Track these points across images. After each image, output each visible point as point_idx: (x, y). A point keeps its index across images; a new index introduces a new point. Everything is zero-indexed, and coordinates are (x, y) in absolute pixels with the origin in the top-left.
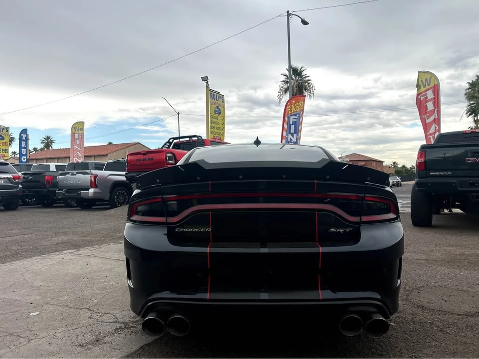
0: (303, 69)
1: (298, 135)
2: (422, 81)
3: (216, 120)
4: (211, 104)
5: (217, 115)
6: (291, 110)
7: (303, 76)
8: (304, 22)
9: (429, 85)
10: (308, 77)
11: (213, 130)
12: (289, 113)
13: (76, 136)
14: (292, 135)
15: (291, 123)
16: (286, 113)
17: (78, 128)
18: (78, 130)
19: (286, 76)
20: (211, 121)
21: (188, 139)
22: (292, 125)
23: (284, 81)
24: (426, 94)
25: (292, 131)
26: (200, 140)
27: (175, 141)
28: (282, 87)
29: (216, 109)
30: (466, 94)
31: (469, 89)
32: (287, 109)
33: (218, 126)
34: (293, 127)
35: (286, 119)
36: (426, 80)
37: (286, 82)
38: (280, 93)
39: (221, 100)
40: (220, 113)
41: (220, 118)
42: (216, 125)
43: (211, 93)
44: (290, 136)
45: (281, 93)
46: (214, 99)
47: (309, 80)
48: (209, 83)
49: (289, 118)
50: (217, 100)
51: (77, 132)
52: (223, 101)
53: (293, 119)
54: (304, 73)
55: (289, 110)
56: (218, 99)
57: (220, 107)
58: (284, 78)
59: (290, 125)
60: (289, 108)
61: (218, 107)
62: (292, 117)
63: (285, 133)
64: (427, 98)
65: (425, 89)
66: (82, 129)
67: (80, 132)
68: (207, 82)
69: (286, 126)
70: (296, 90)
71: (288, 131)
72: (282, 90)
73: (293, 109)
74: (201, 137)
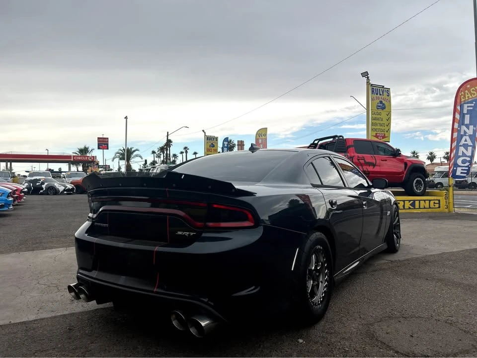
1: (475, 127)
3: (379, 116)
4: (372, 100)
5: (380, 111)
6: (465, 96)
11: (375, 127)
12: (462, 100)
13: (260, 141)
14: (467, 126)
15: (465, 112)
16: (458, 101)
17: (262, 134)
18: (262, 136)
20: (372, 117)
21: (331, 139)
22: (467, 114)
25: (467, 122)
26: (341, 139)
27: (320, 142)
29: (379, 105)
32: (459, 97)
33: (381, 122)
34: (467, 117)
35: (459, 108)
39: (385, 93)
40: (384, 108)
41: (384, 113)
42: (377, 122)
43: (372, 88)
44: (464, 128)
46: (377, 94)
48: (369, 78)
49: (462, 107)
50: (380, 95)
51: (261, 137)
52: (389, 95)
53: (468, 107)
55: (462, 97)
56: (381, 93)
57: (384, 102)
59: (464, 115)
60: (462, 95)
61: (381, 102)
62: (466, 105)
63: (456, 126)
66: (265, 135)
67: (263, 137)
68: (368, 77)
69: (458, 116)
71: (461, 123)
73: (467, 96)
74: (343, 137)
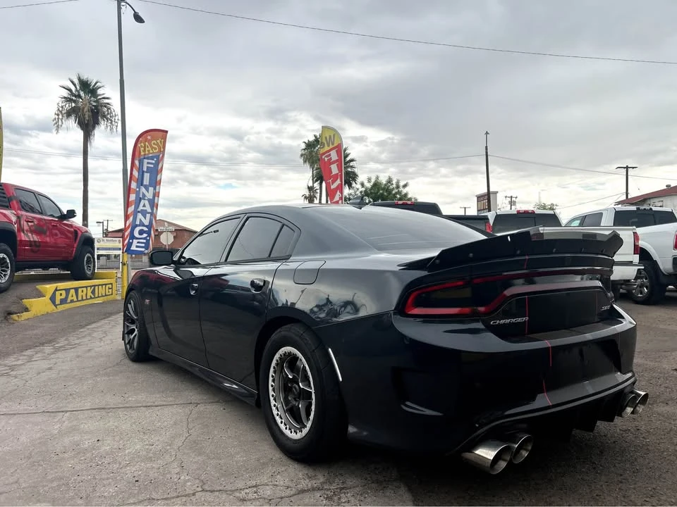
0: (98, 84)
1: (155, 189)
2: (326, 138)
6: (145, 149)
7: (100, 95)
8: (138, 18)
9: (333, 144)
10: (108, 98)
12: (142, 153)
14: (147, 188)
15: (145, 169)
16: (137, 153)
19: (70, 90)
22: (147, 172)
23: (65, 98)
24: (330, 155)
25: (146, 181)
28: (62, 107)
30: (302, 155)
31: (304, 150)
32: (138, 149)
34: (147, 176)
35: (137, 162)
36: (330, 137)
37: (68, 100)
38: (58, 115)
44: (143, 189)
45: (60, 117)
47: (108, 104)
49: (141, 162)
53: (148, 163)
54: (99, 92)
55: (142, 149)
58: (65, 93)
59: (143, 173)
60: (141, 146)
62: (146, 161)
63: (134, 185)
64: (331, 159)
65: (329, 149)
69: (136, 173)
70: (89, 117)
71: (140, 183)
72: (61, 112)
73: (147, 149)
